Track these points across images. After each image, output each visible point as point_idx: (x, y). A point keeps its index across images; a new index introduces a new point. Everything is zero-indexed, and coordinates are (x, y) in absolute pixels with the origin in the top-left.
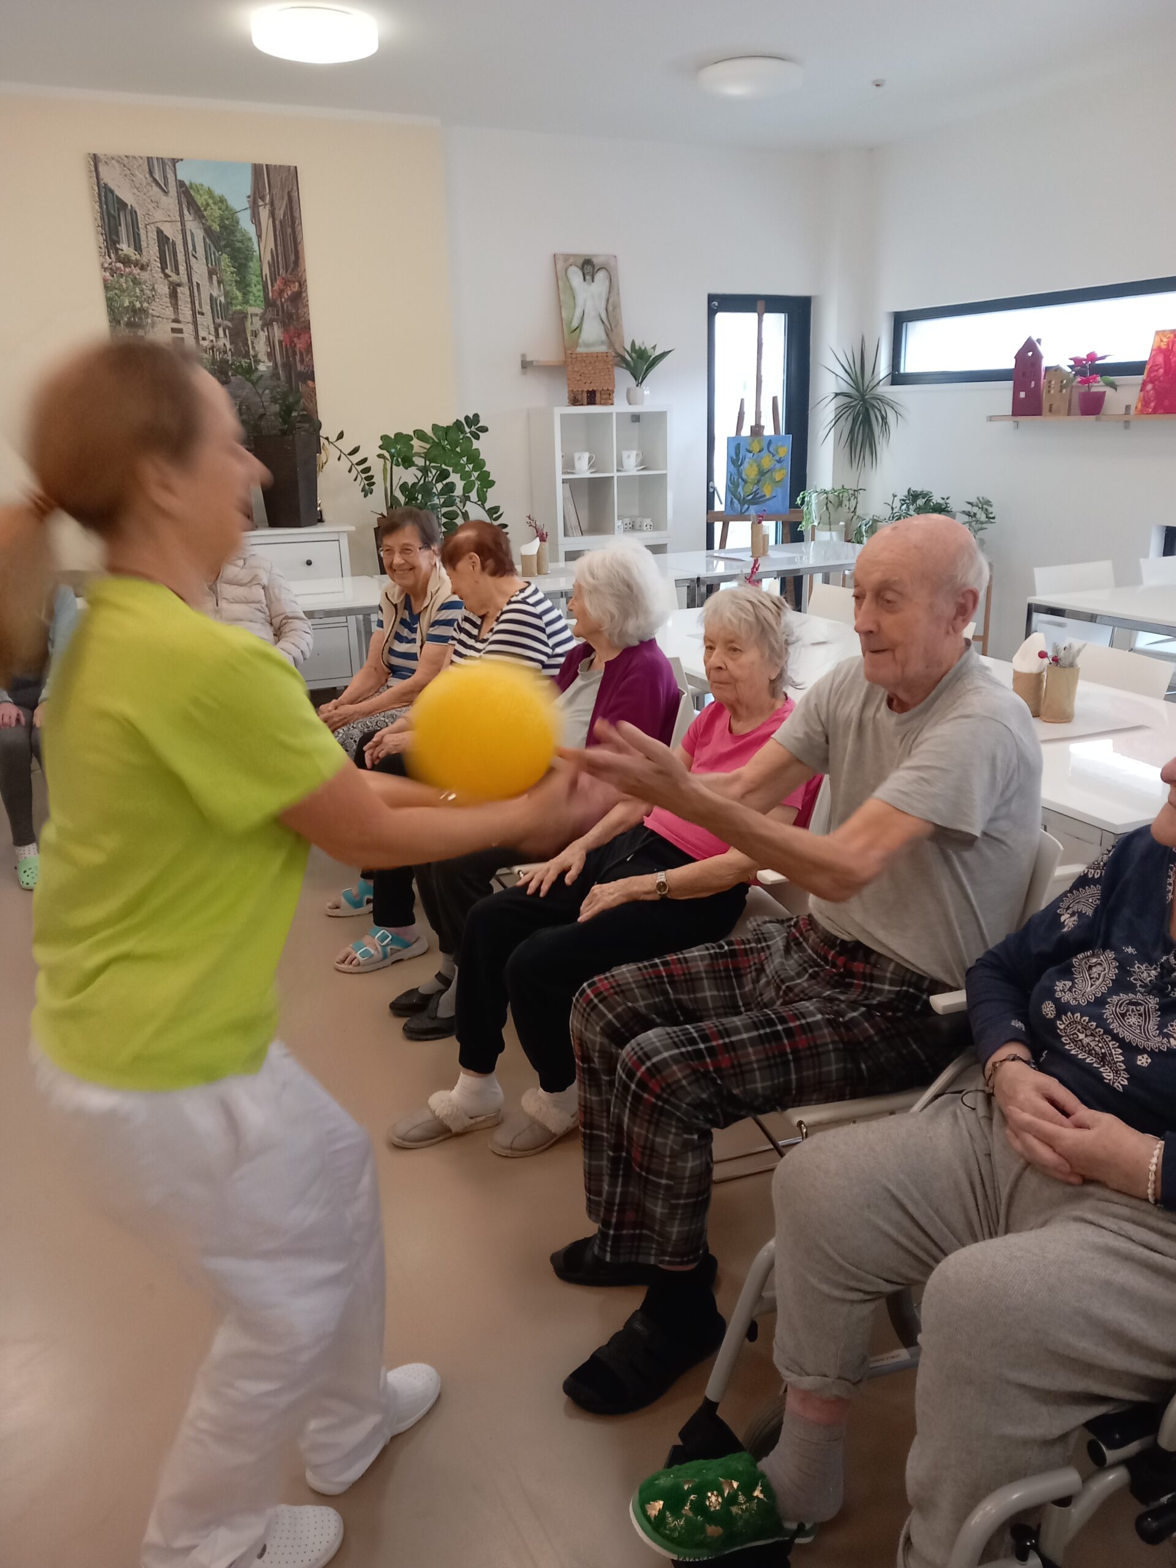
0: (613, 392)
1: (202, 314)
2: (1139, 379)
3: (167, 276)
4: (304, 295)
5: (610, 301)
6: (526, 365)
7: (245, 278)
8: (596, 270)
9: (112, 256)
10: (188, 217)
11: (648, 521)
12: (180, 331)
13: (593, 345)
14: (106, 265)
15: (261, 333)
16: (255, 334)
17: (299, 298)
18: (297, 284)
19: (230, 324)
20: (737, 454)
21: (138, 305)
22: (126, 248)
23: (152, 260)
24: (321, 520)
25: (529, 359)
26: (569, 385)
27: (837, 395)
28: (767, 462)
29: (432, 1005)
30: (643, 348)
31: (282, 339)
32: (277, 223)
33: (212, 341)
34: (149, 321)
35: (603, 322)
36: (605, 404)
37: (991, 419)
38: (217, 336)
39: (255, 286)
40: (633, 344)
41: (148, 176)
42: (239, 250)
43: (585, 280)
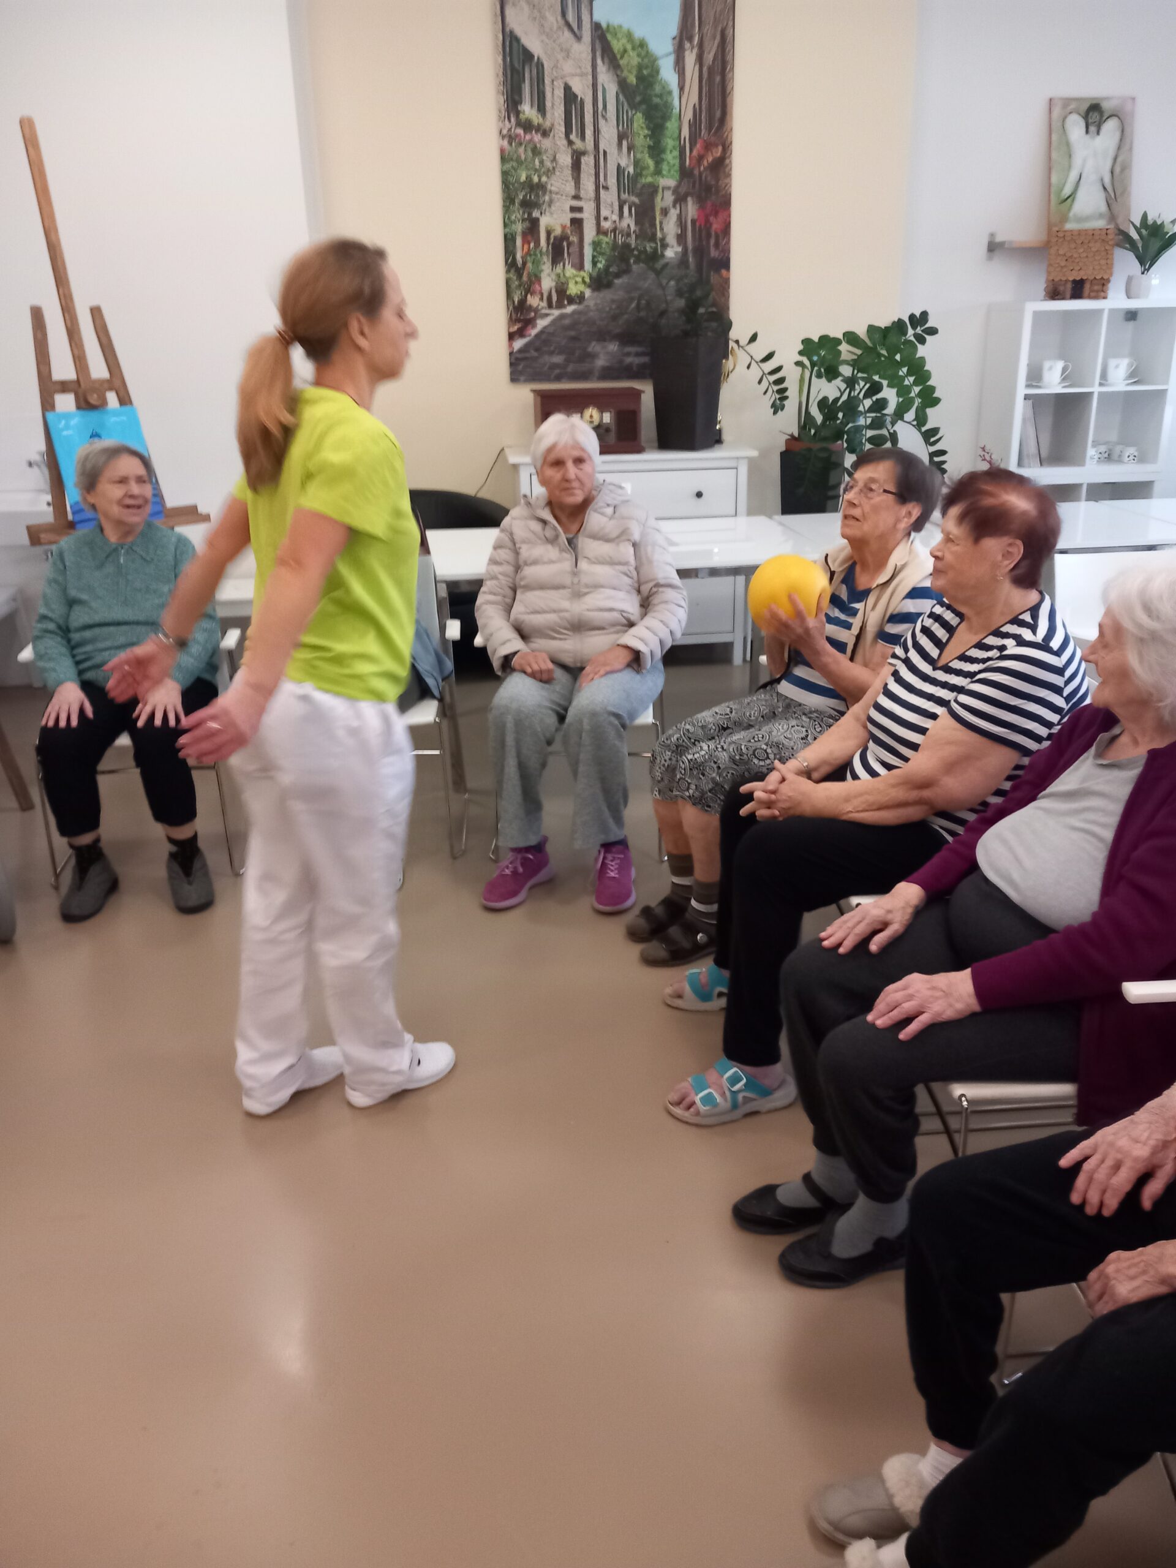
0: (1108, 281)
4: (727, 161)
5: (1119, 160)
7: (659, 142)
8: (1104, 118)
9: (513, 119)
10: (602, 68)
11: (1131, 450)
12: (580, 210)
13: (1087, 219)
14: (505, 132)
15: (673, 211)
16: (665, 212)
17: (721, 166)
18: (720, 148)
19: (636, 200)
21: (536, 179)
22: (528, 110)
23: (555, 123)
24: (719, 441)
25: (999, 239)
26: (1049, 273)
30: (1159, 223)
31: (696, 217)
32: (705, 69)
33: (615, 222)
34: (547, 198)
35: (1105, 188)
36: (1096, 297)
38: (621, 215)
39: (671, 151)
40: (1145, 216)
41: (559, 18)
42: (656, 107)
43: (1087, 132)
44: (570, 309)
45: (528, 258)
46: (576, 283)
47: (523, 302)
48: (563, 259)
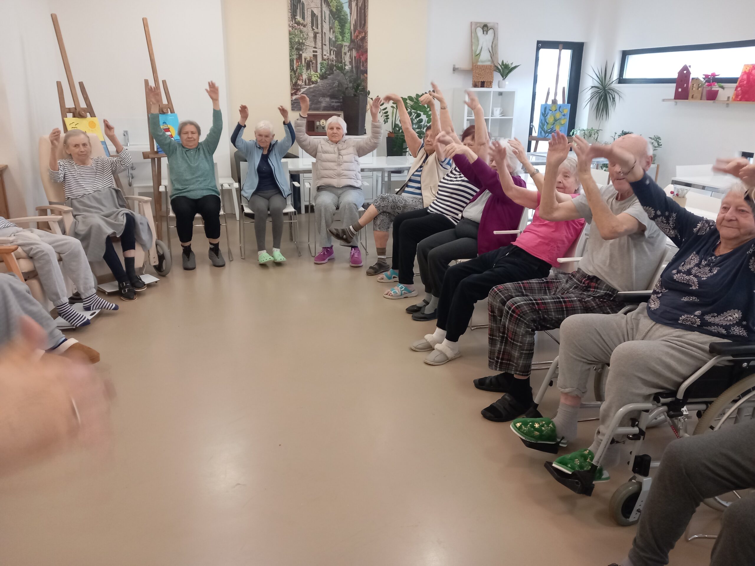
0: (492, 82)
1: (325, 45)
2: (735, 85)
3: (313, 29)
4: (366, 38)
5: (494, 43)
6: (455, 69)
7: (343, 30)
8: (489, 29)
10: (324, 6)
12: (316, 52)
13: (485, 62)
14: (291, 25)
15: (348, 53)
16: (345, 54)
17: (364, 39)
18: (364, 33)
19: (336, 50)
20: (545, 111)
21: (301, 41)
22: (299, 18)
23: (308, 23)
25: (456, 67)
26: (473, 78)
27: (592, 87)
28: (558, 115)
29: (422, 309)
30: (507, 64)
31: (356, 56)
32: (359, 8)
33: (328, 56)
34: (305, 47)
35: (490, 52)
36: (489, 87)
37: (664, 100)
38: (330, 54)
39: (347, 34)
40: (503, 62)
42: (342, 19)
43: (483, 33)
44: (312, 86)
45: (298, 68)
46: (315, 76)
47: (296, 82)
48: (310, 69)
